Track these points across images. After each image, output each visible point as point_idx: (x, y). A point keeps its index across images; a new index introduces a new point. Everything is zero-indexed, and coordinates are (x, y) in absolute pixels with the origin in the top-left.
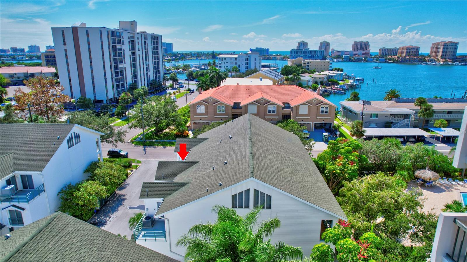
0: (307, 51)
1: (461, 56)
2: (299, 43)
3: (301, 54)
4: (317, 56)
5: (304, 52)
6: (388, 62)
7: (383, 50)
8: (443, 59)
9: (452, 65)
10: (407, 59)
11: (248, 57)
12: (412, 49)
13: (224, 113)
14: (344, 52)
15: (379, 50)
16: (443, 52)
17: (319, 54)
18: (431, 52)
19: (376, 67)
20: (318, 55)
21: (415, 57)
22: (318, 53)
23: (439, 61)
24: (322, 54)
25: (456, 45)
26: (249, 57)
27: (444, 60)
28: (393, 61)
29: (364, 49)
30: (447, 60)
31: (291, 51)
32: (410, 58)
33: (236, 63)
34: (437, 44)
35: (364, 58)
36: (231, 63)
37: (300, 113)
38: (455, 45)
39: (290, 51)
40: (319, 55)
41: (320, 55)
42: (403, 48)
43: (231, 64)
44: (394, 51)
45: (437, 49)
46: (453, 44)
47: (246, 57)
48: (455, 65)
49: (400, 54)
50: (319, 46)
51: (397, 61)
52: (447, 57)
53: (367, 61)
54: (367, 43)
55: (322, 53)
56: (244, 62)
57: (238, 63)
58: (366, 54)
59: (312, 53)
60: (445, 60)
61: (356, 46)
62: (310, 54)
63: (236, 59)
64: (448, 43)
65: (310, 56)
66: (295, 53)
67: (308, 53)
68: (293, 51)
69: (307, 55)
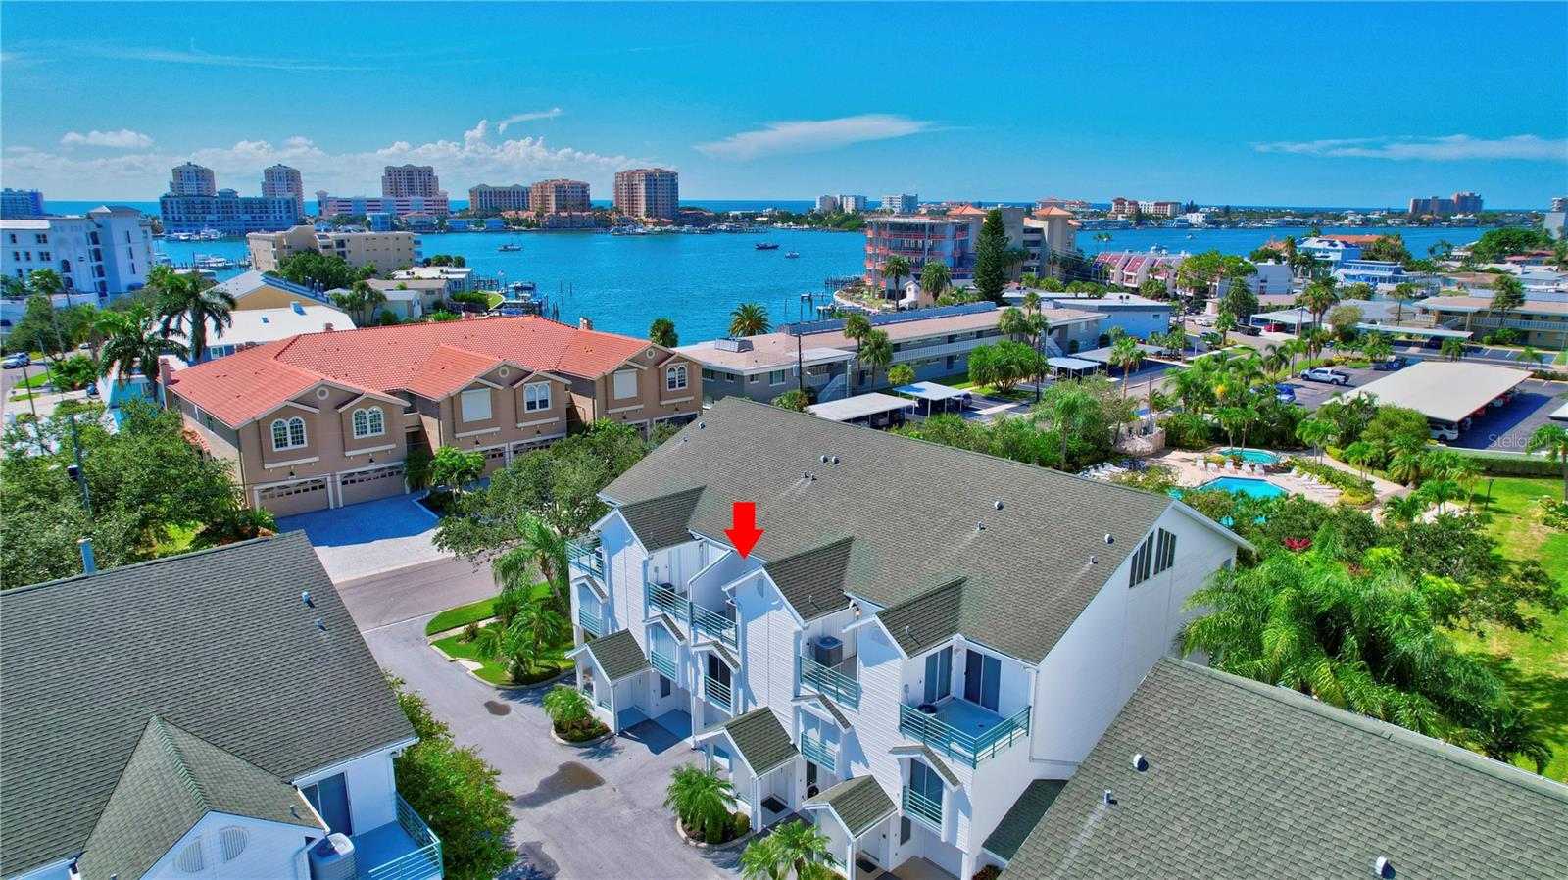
0: (231, 202)
1: (689, 209)
2: (178, 173)
3: (209, 212)
4: (275, 217)
5: (220, 205)
6: (515, 230)
7: (481, 192)
8: (653, 217)
9: (678, 232)
10: (565, 220)
11: (94, 229)
12: (570, 190)
13: (379, 434)
14: (363, 201)
15: (468, 193)
16: (648, 199)
17: (281, 212)
18: (618, 197)
19: (505, 247)
20: (278, 214)
21: (585, 214)
22: (277, 209)
23: (645, 224)
24: (292, 210)
25: (673, 180)
26: (99, 226)
27: (655, 220)
28: (529, 227)
29: (423, 191)
30: (663, 220)
31: (163, 203)
32: (571, 215)
33: (45, 256)
34: (628, 176)
35: (438, 219)
36: (16, 254)
37: (617, 396)
38: (671, 179)
39: (158, 200)
40: (281, 217)
41: (283, 214)
42: (543, 186)
43: (18, 259)
44: (518, 197)
45: (632, 189)
46: (667, 176)
47: (88, 227)
48: (688, 233)
49: (539, 206)
50: (263, 184)
51: (538, 226)
52: (660, 211)
53: (450, 230)
54: (429, 172)
55: (289, 207)
56: (85, 249)
57: (59, 254)
58: (437, 207)
59: (252, 207)
60: (659, 220)
61: (393, 180)
62: (247, 212)
63: (41, 238)
64: (654, 173)
65: (248, 221)
66: (182, 211)
67: (235, 209)
68: (172, 203)
69: (233, 217)
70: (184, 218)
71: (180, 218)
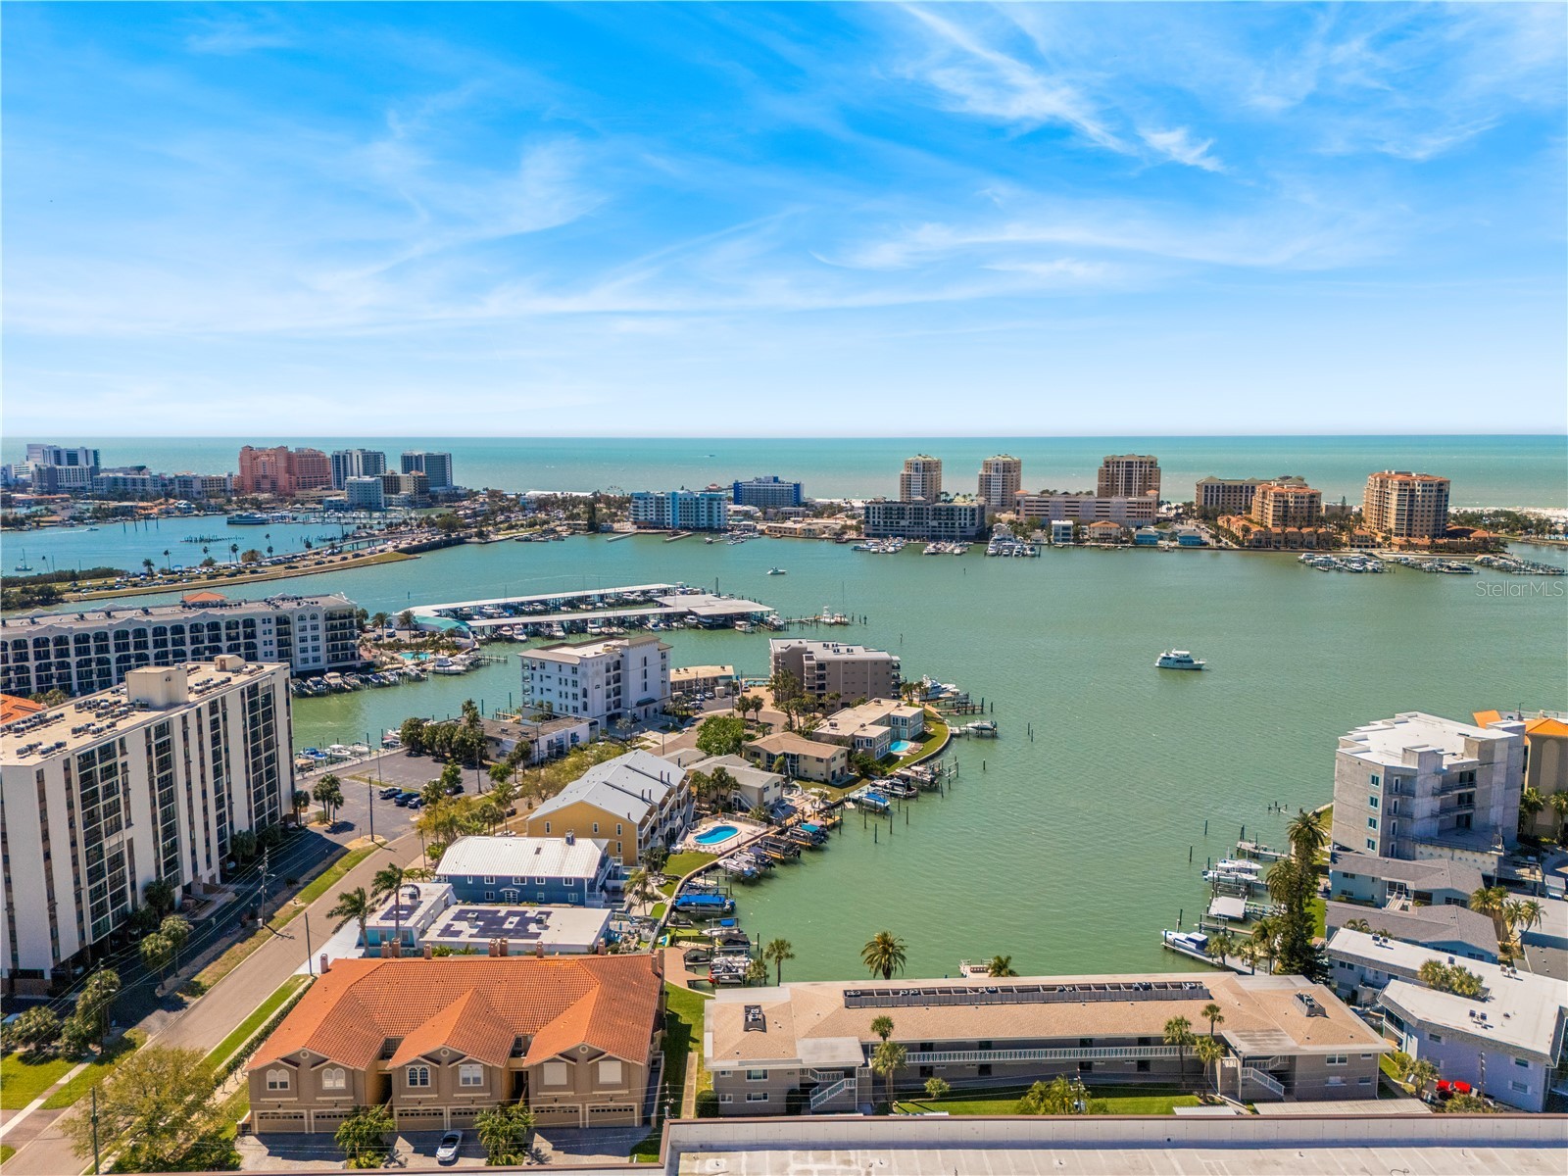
0: (922, 509)
3: (903, 518)
4: (960, 524)
5: (913, 511)
7: (1207, 487)
10: (1278, 538)
11: (617, 659)
17: (965, 519)
20: (963, 522)
21: (1305, 531)
22: (963, 516)
24: (976, 517)
25: (1442, 491)
26: (622, 656)
29: (1142, 484)
32: (1286, 533)
33: (575, 684)
34: (1381, 481)
36: (560, 679)
37: (548, 1081)
40: (965, 524)
41: (968, 522)
42: (1264, 492)
43: (561, 683)
45: (1384, 497)
46: (1431, 486)
47: (612, 659)
49: (1259, 513)
51: (1242, 543)
54: (1152, 463)
55: (974, 515)
56: (605, 676)
57: (582, 684)
58: (1140, 511)
59: (940, 514)
61: (1111, 472)
62: (935, 519)
63: (575, 669)
65: (935, 527)
66: (881, 516)
67: (925, 516)
68: (874, 508)
69: (922, 523)
70: (882, 523)
71: (879, 522)
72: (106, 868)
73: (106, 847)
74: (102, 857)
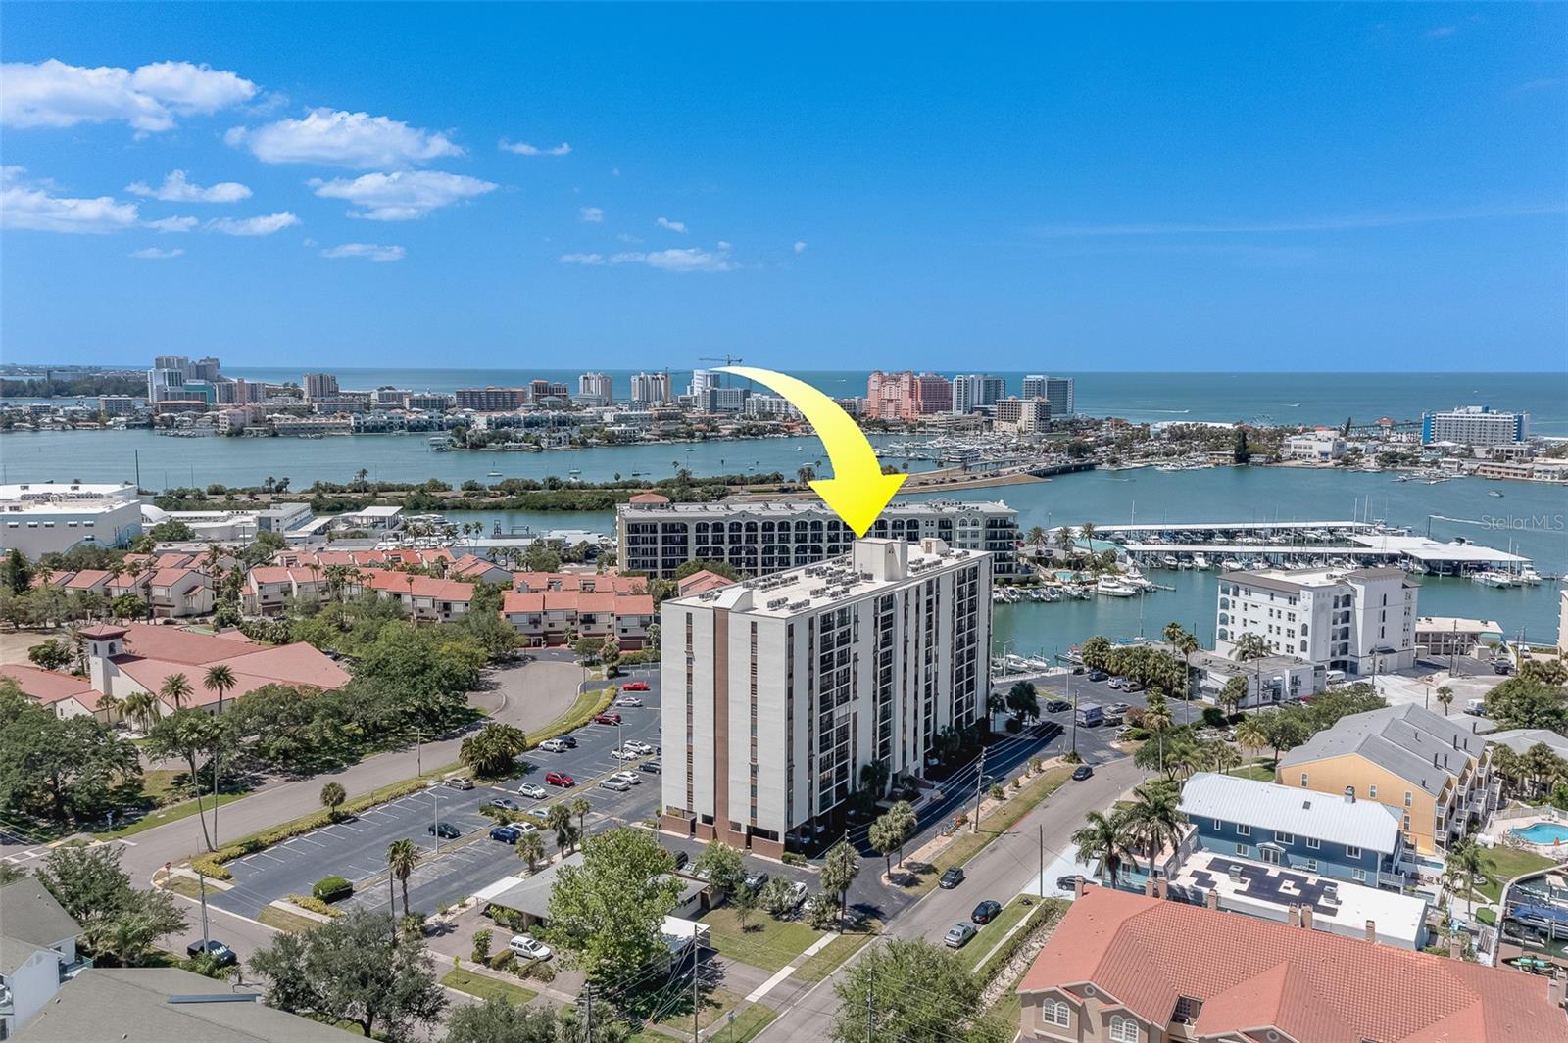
11: (1347, 592)
26: (1354, 590)
33: (1292, 618)
36: (1271, 610)
43: (1271, 615)
47: (1341, 592)
56: (1330, 613)
63: (1292, 601)
72: (835, 738)
73: (836, 717)
74: (831, 726)
